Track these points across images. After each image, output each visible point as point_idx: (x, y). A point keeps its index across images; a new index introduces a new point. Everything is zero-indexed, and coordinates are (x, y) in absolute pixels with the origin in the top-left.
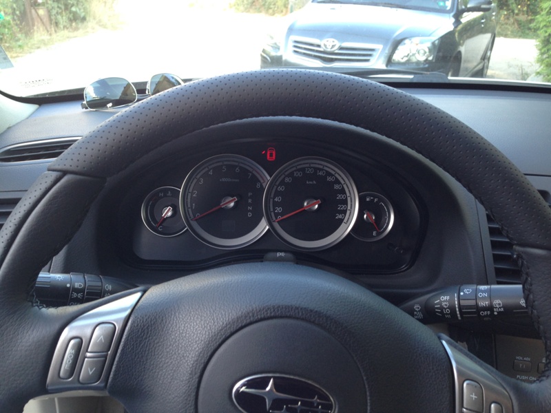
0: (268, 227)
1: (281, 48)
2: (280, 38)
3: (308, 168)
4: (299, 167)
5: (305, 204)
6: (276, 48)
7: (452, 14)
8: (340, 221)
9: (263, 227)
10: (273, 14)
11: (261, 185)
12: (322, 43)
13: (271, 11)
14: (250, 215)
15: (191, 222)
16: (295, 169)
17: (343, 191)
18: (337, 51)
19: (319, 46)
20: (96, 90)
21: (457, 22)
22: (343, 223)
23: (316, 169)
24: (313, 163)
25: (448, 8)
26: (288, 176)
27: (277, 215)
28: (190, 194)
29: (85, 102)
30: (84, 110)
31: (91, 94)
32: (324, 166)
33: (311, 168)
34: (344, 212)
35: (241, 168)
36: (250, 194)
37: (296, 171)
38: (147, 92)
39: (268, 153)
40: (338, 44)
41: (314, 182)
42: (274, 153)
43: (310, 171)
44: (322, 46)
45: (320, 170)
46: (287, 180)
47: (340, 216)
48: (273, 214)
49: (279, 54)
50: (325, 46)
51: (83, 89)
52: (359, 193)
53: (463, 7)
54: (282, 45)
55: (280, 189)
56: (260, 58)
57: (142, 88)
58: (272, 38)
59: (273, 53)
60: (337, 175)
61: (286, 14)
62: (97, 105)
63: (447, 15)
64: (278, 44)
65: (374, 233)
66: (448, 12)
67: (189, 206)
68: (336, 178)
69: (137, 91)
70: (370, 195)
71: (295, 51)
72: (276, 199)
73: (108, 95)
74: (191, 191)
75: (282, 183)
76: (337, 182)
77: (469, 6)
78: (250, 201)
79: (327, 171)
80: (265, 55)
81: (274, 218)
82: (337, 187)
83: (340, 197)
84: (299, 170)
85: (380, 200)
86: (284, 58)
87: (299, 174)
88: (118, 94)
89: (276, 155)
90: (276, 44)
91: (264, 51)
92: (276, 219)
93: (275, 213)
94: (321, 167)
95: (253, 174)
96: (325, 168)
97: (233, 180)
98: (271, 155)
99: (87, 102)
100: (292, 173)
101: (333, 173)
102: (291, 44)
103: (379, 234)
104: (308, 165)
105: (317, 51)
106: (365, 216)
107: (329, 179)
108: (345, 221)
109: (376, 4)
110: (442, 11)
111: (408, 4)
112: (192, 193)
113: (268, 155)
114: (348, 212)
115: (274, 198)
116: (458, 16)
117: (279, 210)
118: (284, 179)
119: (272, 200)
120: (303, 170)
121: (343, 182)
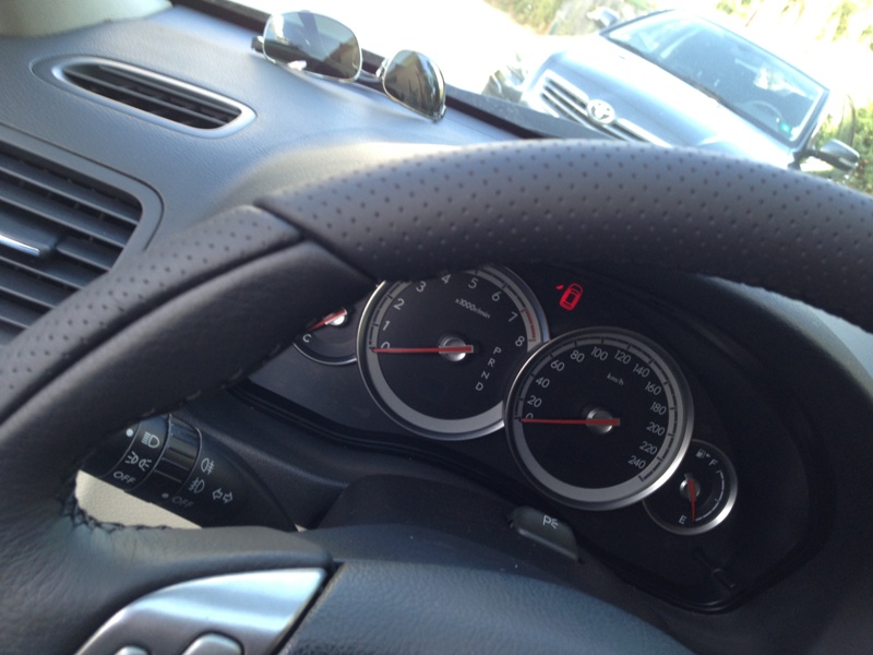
0: (502, 425)
1: (525, 82)
2: (531, 67)
3: (622, 350)
4: (607, 342)
5: (591, 416)
6: (517, 77)
7: (794, 150)
8: (633, 472)
9: (493, 420)
10: (523, 22)
11: (525, 343)
12: (590, 103)
13: (522, 17)
14: (479, 386)
15: (369, 352)
16: (598, 342)
17: (663, 421)
18: (605, 127)
19: (583, 105)
20: (288, 27)
21: (796, 165)
22: (636, 478)
23: (636, 360)
24: (635, 347)
25: (793, 139)
26: (581, 349)
27: (527, 408)
28: (389, 301)
29: (261, 39)
30: (254, 52)
31: (276, 30)
32: (652, 360)
33: (627, 353)
34: (649, 458)
35: (504, 295)
36: (497, 350)
37: (598, 346)
38: (378, 73)
39: (568, 291)
40: (612, 116)
41: (621, 382)
42: (578, 297)
43: (624, 359)
44: (589, 107)
45: (643, 364)
46: (576, 356)
47: (638, 463)
48: (521, 404)
49: (518, 88)
50: (593, 109)
51: (266, 16)
52: (694, 436)
53: (814, 148)
54: (528, 79)
55: (556, 365)
56: (487, 81)
57: (373, 63)
58: (519, 60)
59: (509, 83)
60: (667, 388)
61: (542, 32)
62: (280, 53)
63: (787, 149)
64: (524, 73)
65: (682, 519)
66: (791, 145)
67: (378, 322)
68: (663, 391)
69: (364, 64)
70: (707, 450)
71: (545, 97)
72: (539, 381)
73: (307, 44)
74: (394, 295)
75: (565, 357)
76: (662, 399)
77: (823, 150)
78: (491, 362)
79: (652, 371)
80: (495, 79)
81: (520, 414)
82: (656, 407)
83: (653, 427)
84: (604, 348)
85: (721, 465)
86: (523, 98)
87: (602, 355)
88: (324, 52)
89: (578, 303)
90: (520, 71)
91: (497, 74)
92: (524, 416)
93: (526, 405)
94: (647, 360)
95: (520, 317)
96: (653, 366)
97: (480, 312)
98: (571, 298)
99: (266, 41)
100: (591, 347)
101: (663, 380)
102: (542, 82)
103: (691, 524)
104: (625, 347)
105: (577, 112)
106: (684, 484)
107: (650, 387)
108: (643, 474)
109: (693, 83)
110: (781, 138)
111: (737, 105)
112: (395, 301)
113: (565, 296)
114: (655, 462)
115: (538, 377)
116: (801, 156)
117: (536, 401)
118: (571, 351)
119: (531, 378)
120: (612, 350)
121: (671, 404)
